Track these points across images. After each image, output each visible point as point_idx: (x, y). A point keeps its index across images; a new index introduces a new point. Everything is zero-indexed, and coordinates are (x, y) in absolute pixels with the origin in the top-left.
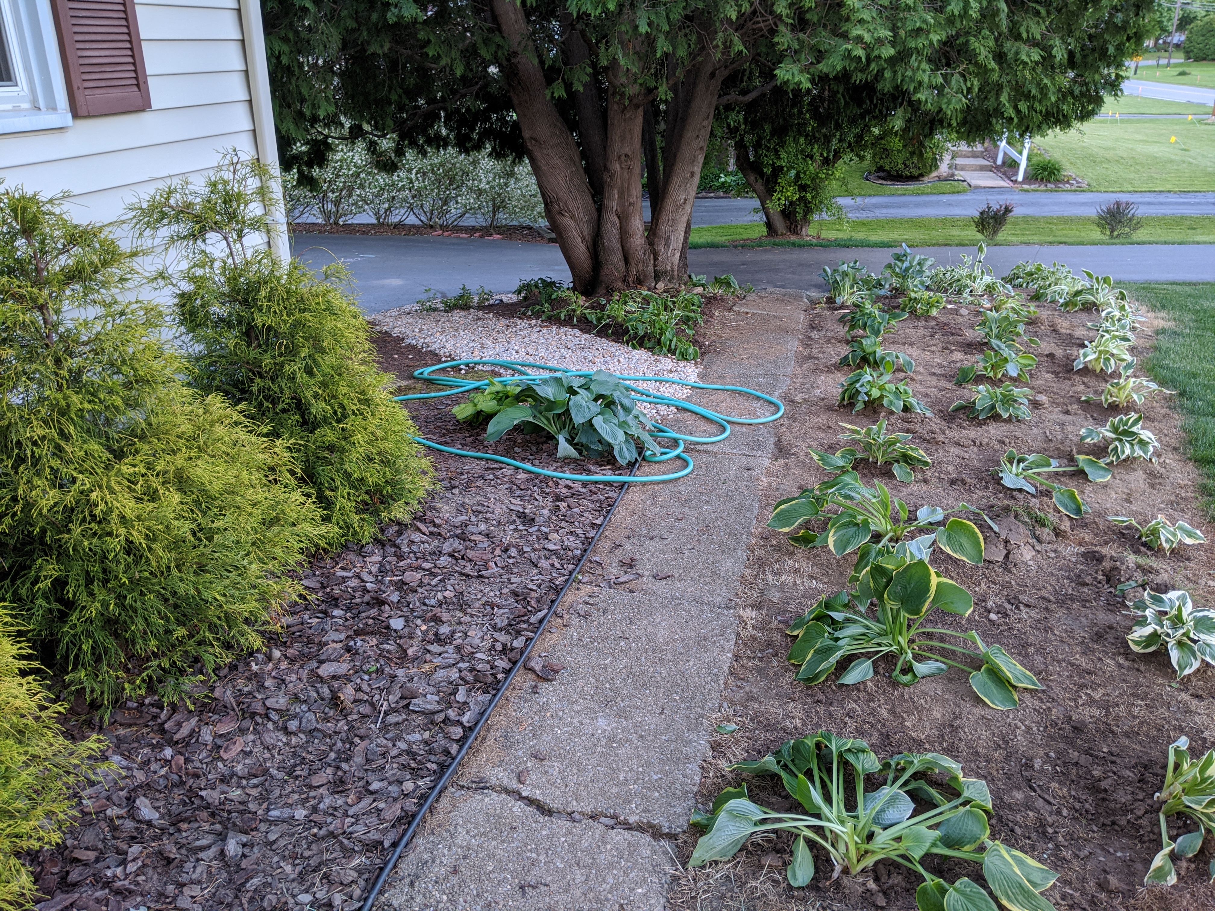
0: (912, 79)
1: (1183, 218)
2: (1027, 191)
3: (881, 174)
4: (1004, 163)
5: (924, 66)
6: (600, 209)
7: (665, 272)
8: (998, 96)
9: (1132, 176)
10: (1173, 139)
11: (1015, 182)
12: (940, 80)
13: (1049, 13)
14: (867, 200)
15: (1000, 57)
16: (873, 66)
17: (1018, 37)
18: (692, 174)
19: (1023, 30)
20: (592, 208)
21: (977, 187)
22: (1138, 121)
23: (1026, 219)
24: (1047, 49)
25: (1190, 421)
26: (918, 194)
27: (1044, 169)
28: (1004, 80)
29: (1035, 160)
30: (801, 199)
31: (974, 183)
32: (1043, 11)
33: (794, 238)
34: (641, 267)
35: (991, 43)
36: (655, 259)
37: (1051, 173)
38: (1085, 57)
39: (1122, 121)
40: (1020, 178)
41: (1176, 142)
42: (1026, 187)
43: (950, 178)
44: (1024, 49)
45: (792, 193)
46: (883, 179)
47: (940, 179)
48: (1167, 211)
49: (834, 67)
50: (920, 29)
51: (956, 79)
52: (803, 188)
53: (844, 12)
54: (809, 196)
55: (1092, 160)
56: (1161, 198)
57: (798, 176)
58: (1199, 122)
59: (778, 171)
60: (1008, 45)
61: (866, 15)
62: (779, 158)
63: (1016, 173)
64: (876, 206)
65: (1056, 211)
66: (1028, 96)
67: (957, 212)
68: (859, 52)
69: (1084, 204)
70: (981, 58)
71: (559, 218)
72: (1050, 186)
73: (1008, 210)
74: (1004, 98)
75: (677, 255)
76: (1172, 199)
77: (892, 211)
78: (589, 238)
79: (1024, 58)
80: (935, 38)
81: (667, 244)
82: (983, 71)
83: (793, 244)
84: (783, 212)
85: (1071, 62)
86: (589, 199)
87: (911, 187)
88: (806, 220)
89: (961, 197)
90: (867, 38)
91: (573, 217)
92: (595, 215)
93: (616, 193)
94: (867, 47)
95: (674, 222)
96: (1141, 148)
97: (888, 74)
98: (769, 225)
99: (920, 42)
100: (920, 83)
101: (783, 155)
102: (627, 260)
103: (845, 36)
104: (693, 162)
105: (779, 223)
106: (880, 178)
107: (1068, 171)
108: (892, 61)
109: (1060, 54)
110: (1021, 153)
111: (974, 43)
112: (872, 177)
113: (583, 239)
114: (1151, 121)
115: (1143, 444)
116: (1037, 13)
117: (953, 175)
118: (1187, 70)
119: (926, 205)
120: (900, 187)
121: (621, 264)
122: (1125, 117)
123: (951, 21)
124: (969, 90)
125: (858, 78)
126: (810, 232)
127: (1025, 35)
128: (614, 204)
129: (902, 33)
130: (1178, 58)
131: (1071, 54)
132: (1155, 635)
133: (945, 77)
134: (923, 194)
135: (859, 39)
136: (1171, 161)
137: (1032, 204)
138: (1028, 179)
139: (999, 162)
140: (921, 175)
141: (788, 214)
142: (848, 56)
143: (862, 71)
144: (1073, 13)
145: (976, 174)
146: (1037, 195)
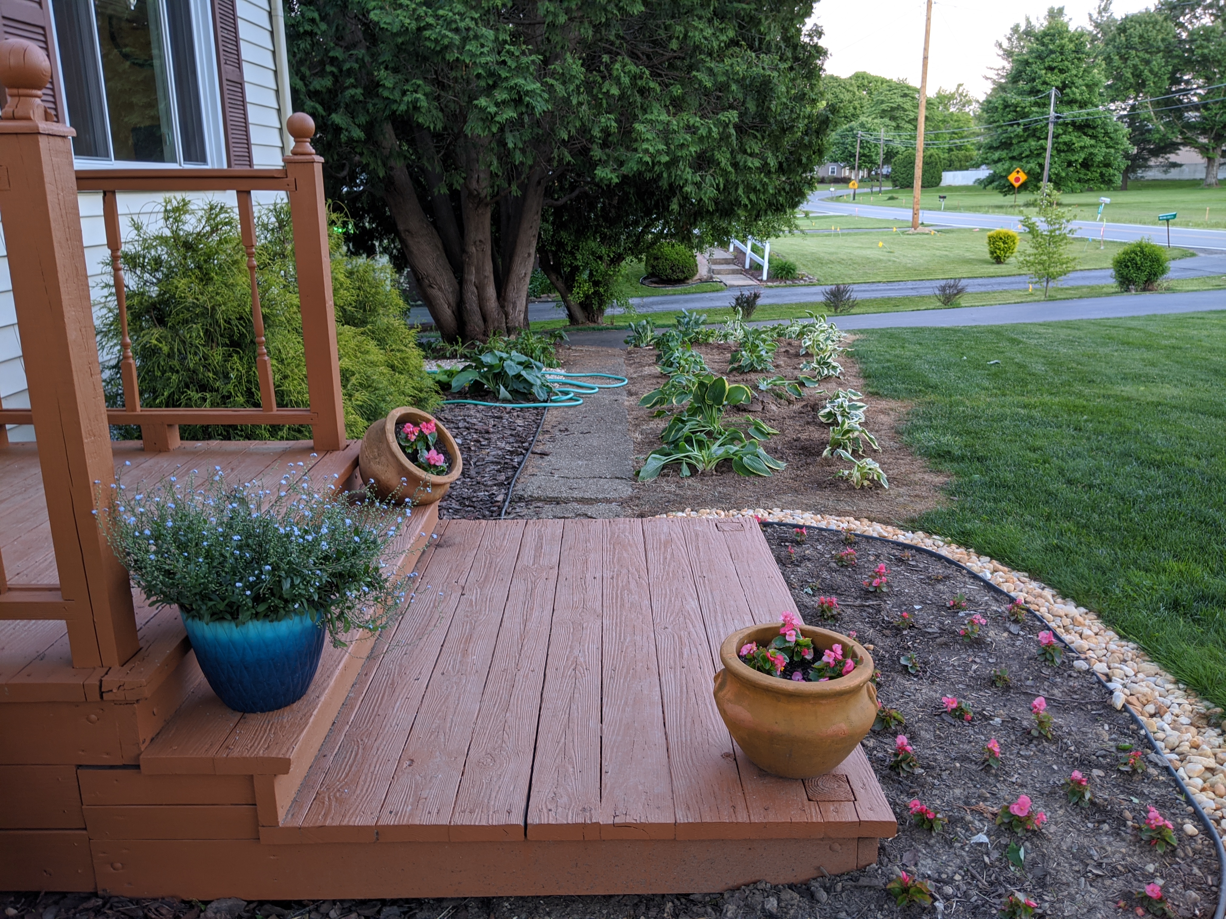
0: (681, 178)
1: (890, 299)
2: (771, 287)
3: (654, 279)
4: (751, 267)
5: (688, 169)
6: (461, 282)
7: (515, 328)
8: (736, 190)
9: (851, 272)
10: (881, 244)
11: (761, 281)
12: (699, 179)
13: (763, 138)
14: (645, 300)
15: (735, 165)
16: (656, 168)
17: (745, 152)
18: (529, 255)
19: (747, 147)
20: (455, 282)
21: (732, 286)
22: (856, 234)
23: (772, 307)
24: (765, 159)
25: (864, 366)
26: (685, 294)
27: (783, 269)
28: (739, 179)
29: (775, 263)
30: (596, 293)
31: (728, 283)
32: (758, 135)
33: (592, 325)
34: (496, 324)
35: (729, 156)
36: (507, 318)
37: (788, 272)
38: (789, 165)
39: (843, 235)
40: (765, 277)
41: (884, 247)
42: (770, 284)
43: (709, 280)
44: (750, 159)
45: (587, 288)
46: (655, 283)
47: (701, 281)
48: (878, 295)
49: (632, 169)
50: (683, 144)
51: (708, 178)
52: (596, 284)
53: (634, 135)
54: (602, 290)
55: (820, 262)
56: (874, 287)
57: (591, 275)
58: (903, 233)
59: (575, 270)
60: (739, 157)
61: (649, 136)
62: (576, 259)
63: (761, 274)
64: (653, 303)
65: (795, 300)
66: (755, 190)
67: (718, 304)
68: (647, 159)
69: (815, 294)
70: (723, 165)
71: (429, 290)
72: (788, 282)
73: (756, 296)
74: (740, 191)
75: (522, 316)
76: (881, 286)
77: (666, 306)
78: (453, 304)
79: (750, 164)
80: (692, 149)
81: (514, 307)
82: (725, 173)
83: (594, 329)
84: (581, 304)
85: (781, 169)
86: (452, 275)
87: (679, 288)
88: (601, 311)
89: (720, 294)
90: (651, 150)
91: (440, 289)
92: (457, 287)
93: (473, 269)
94: (652, 156)
95: (519, 290)
96: (856, 252)
97: (665, 175)
98: (571, 317)
99: (684, 152)
100: (686, 180)
101: (579, 257)
102: (485, 320)
103: (636, 150)
104: (529, 245)
105: (579, 314)
106: (652, 282)
107: (801, 270)
108: (668, 165)
109: (772, 162)
110: (763, 258)
111: (718, 155)
112: (646, 282)
113: (449, 305)
114: (866, 233)
115: (834, 368)
116: (756, 137)
117: (712, 278)
118: (895, 195)
119: (692, 300)
120: (670, 289)
121: (481, 323)
122: (846, 232)
123: (701, 139)
124: (718, 185)
125: (648, 176)
126: (604, 321)
127: (749, 151)
128: (473, 278)
129: (672, 147)
130: (888, 186)
131: (780, 164)
132: (830, 413)
133: (701, 176)
134: (689, 293)
135: (646, 151)
136: (880, 261)
137: (776, 296)
138: (771, 278)
139: (747, 266)
140: (686, 278)
141: (585, 306)
142: (640, 161)
143: (650, 171)
144: (777, 136)
145: (730, 276)
146: (779, 289)
